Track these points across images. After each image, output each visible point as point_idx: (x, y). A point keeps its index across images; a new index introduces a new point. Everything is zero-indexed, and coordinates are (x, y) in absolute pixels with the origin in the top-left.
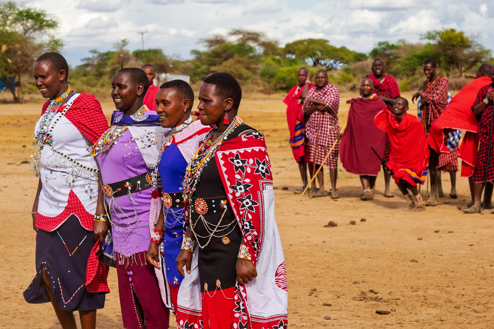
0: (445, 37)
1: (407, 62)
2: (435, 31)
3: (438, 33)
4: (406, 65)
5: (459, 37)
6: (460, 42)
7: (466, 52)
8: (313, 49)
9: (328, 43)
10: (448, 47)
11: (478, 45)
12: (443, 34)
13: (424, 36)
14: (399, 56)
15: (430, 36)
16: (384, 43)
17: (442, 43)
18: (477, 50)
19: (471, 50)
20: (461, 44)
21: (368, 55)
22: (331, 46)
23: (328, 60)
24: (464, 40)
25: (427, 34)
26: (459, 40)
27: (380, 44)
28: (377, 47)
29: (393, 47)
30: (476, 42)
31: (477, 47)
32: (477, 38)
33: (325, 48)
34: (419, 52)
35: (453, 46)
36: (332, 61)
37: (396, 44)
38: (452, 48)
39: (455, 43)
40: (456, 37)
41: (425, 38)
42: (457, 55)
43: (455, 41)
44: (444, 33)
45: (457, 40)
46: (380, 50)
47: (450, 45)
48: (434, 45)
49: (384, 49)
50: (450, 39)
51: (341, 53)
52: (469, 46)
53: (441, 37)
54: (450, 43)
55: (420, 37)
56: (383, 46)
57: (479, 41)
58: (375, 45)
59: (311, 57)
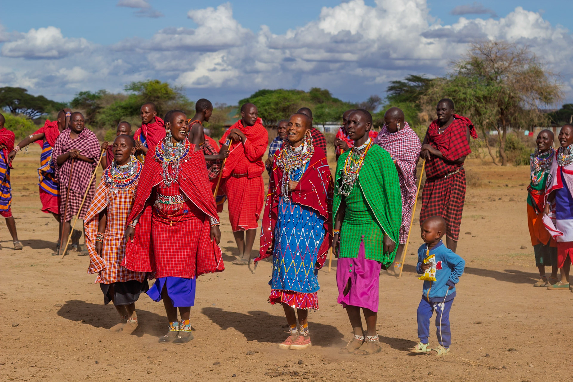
0: (150, 88)
1: (112, 112)
2: (140, 82)
3: (143, 84)
4: (111, 115)
5: (163, 89)
6: (164, 94)
7: (170, 103)
8: (11, 98)
9: (26, 92)
10: (153, 98)
11: (182, 97)
12: (147, 85)
13: (129, 87)
14: (101, 106)
15: (134, 87)
16: (85, 93)
17: (147, 94)
18: (181, 102)
19: (174, 102)
20: (165, 96)
21: (69, 104)
22: (29, 95)
23: (26, 109)
24: (168, 92)
25: (131, 85)
26: (165, 92)
27: (81, 94)
28: (78, 96)
29: (94, 97)
30: (179, 93)
31: (182, 99)
32: (181, 90)
33: (22, 97)
34: (123, 103)
35: (158, 97)
36: (29, 111)
37: (97, 94)
38: (157, 99)
39: (159, 95)
40: (161, 89)
41: (130, 89)
42: (162, 106)
43: (159, 92)
44: (149, 84)
45: (162, 92)
46: (80, 100)
47: (154, 97)
48: (139, 96)
49: (86, 99)
50: (154, 90)
51: (39, 102)
52: (173, 98)
53: (146, 89)
54: (155, 95)
55: (125, 88)
56: (83, 96)
57: (183, 93)
58: (77, 95)
59: (9, 106)
